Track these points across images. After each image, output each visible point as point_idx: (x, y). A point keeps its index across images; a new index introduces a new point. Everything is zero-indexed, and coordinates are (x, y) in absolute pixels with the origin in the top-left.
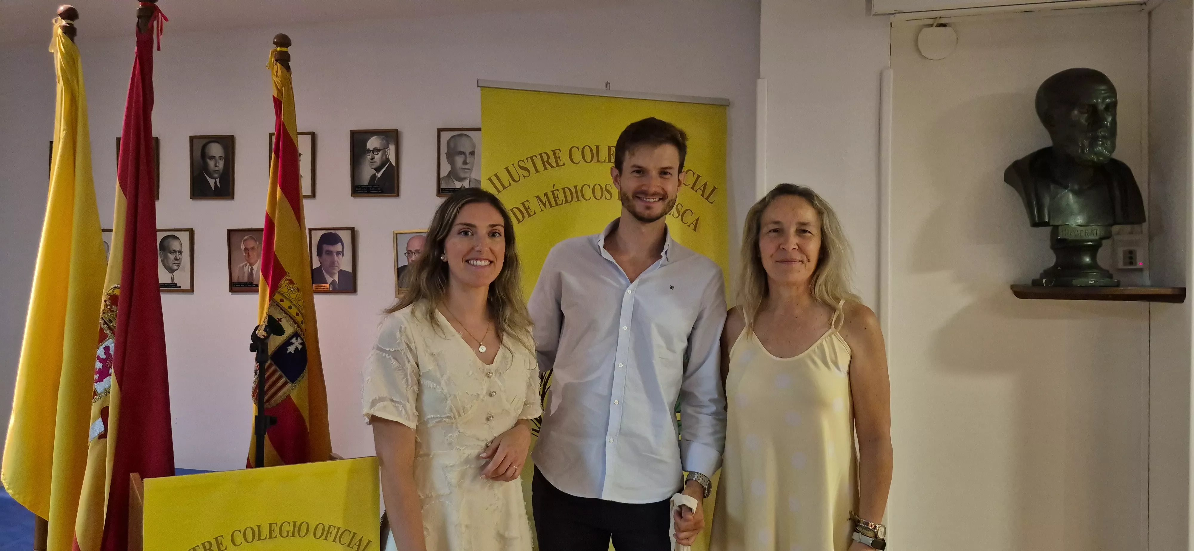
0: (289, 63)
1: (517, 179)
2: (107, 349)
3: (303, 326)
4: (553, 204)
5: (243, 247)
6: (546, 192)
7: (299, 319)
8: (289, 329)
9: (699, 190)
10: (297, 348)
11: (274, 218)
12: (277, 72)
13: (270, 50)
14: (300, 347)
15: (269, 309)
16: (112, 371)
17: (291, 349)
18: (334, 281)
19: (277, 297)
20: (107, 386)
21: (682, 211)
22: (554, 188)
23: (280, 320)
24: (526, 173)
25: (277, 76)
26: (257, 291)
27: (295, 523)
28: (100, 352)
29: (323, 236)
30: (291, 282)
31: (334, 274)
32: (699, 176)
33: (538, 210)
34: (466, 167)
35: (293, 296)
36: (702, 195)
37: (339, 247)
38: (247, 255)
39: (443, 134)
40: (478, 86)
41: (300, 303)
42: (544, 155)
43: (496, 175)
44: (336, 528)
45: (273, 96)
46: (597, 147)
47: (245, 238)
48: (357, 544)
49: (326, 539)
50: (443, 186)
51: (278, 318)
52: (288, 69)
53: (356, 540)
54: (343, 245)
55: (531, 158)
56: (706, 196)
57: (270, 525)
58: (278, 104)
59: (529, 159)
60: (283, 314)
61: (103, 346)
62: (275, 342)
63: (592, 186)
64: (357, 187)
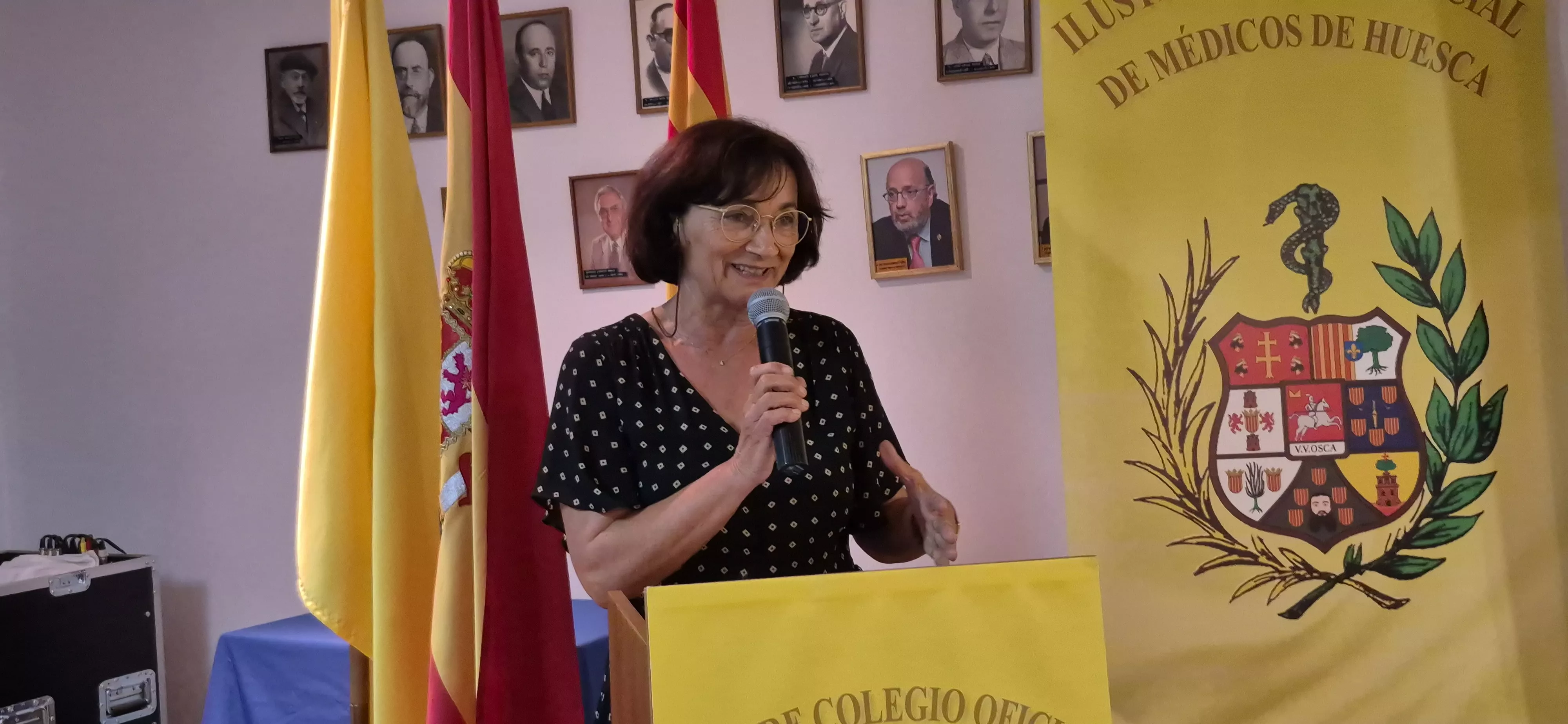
1: (1108, 21)
2: (459, 358)
4: (1183, 64)
5: (596, 208)
6: (1168, 41)
9: (1485, 10)
21: (1450, 57)
22: (1182, 33)
24: (1126, 10)
27: (936, 692)
28: (449, 364)
33: (1153, 80)
34: (994, 19)
36: (1493, 21)
38: (605, 221)
43: (1068, 18)
44: (1020, 708)
47: (602, 190)
50: (949, 60)
56: (1501, 20)
57: (888, 692)
61: (453, 354)
63: (1258, 23)
64: (790, 79)
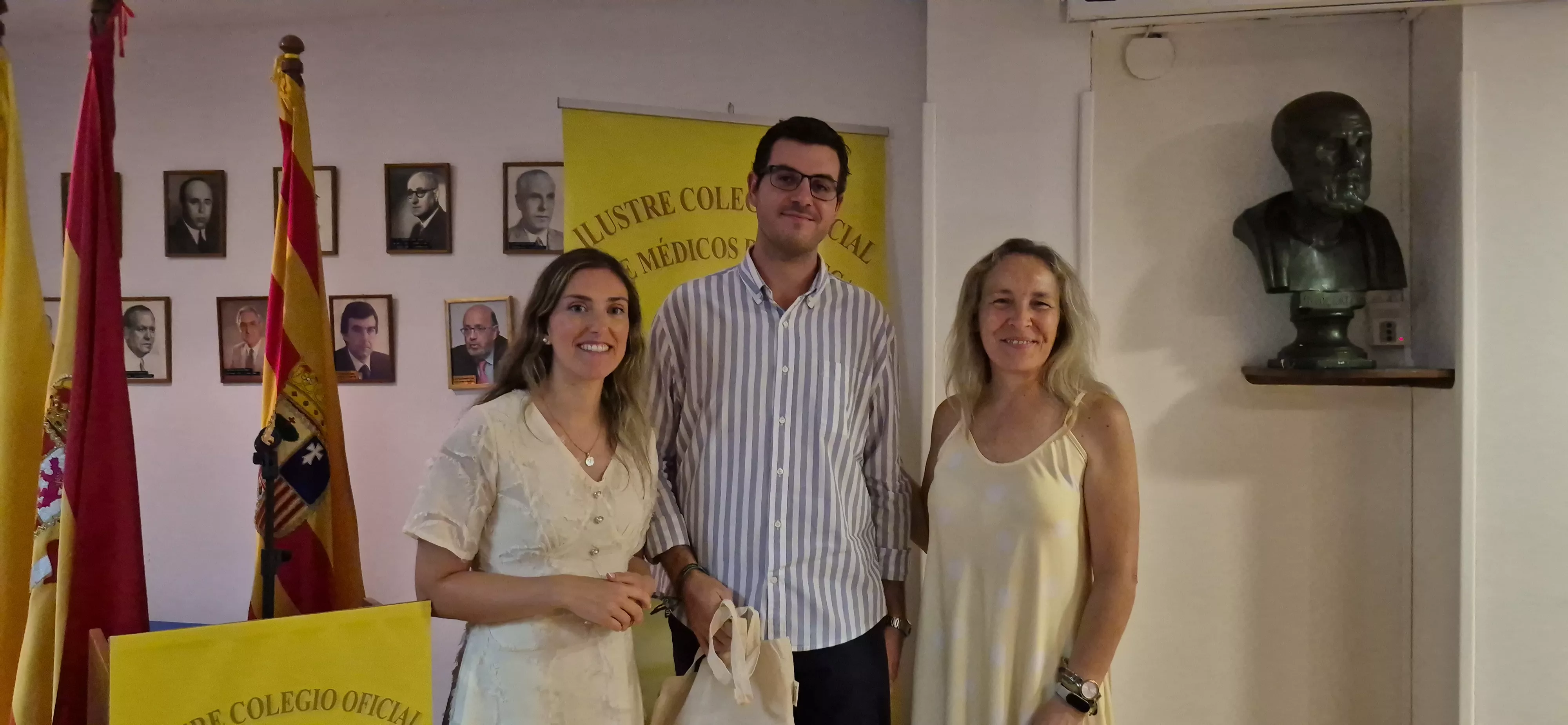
0: (302, 75)
1: (612, 230)
2: (54, 462)
3: (324, 428)
4: (660, 263)
5: (238, 322)
6: (650, 248)
7: (318, 418)
8: (304, 432)
9: (851, 246)
10: (315, 458)
11: (283, 282)
12: (285, 87)
13: (275, 58)
14: (319, 456)
15: (276, 405)
16: (62, 491)
17: (308, 459)
18: (365, 366)
19: (288, 389)
20: (55, 512)
22: (661, 241)
23: (292, 420)
24: (625, 224)
25: (285, 92)
26: (260, 381)
27: (317, 691)
28: (45, 467)
29: (348, 307)
30: (307, 369)
31: (365, 357)
32: (850, 228)
33: (640, 272)
34: (545, 214)
35: (310, 388)
36: (855, 252)
37: (370, 321)
38: (245, 332)
39: (511, 170)
40: (559, 107)
41: (320, 398)
42: (648, 200)
43: (584, 225)
44: (374, 697)
45: (280, 120)
46: (718, 189)
47: (242, 309)
48: (402, 717)
49: (359, 711)
50: (512, 239)
51: (289, 418)
52: (300, 82)
53: (400, 712)
54: (376, 318)
55: (631, 203)
56: (859, 253)
57: (284, 694)
58: (287, 130)
59: (628, 204)
60: (297, 412)
61: (50, 458)
62: (286, 449)
63: (711, 241)
64: (395, 240)
